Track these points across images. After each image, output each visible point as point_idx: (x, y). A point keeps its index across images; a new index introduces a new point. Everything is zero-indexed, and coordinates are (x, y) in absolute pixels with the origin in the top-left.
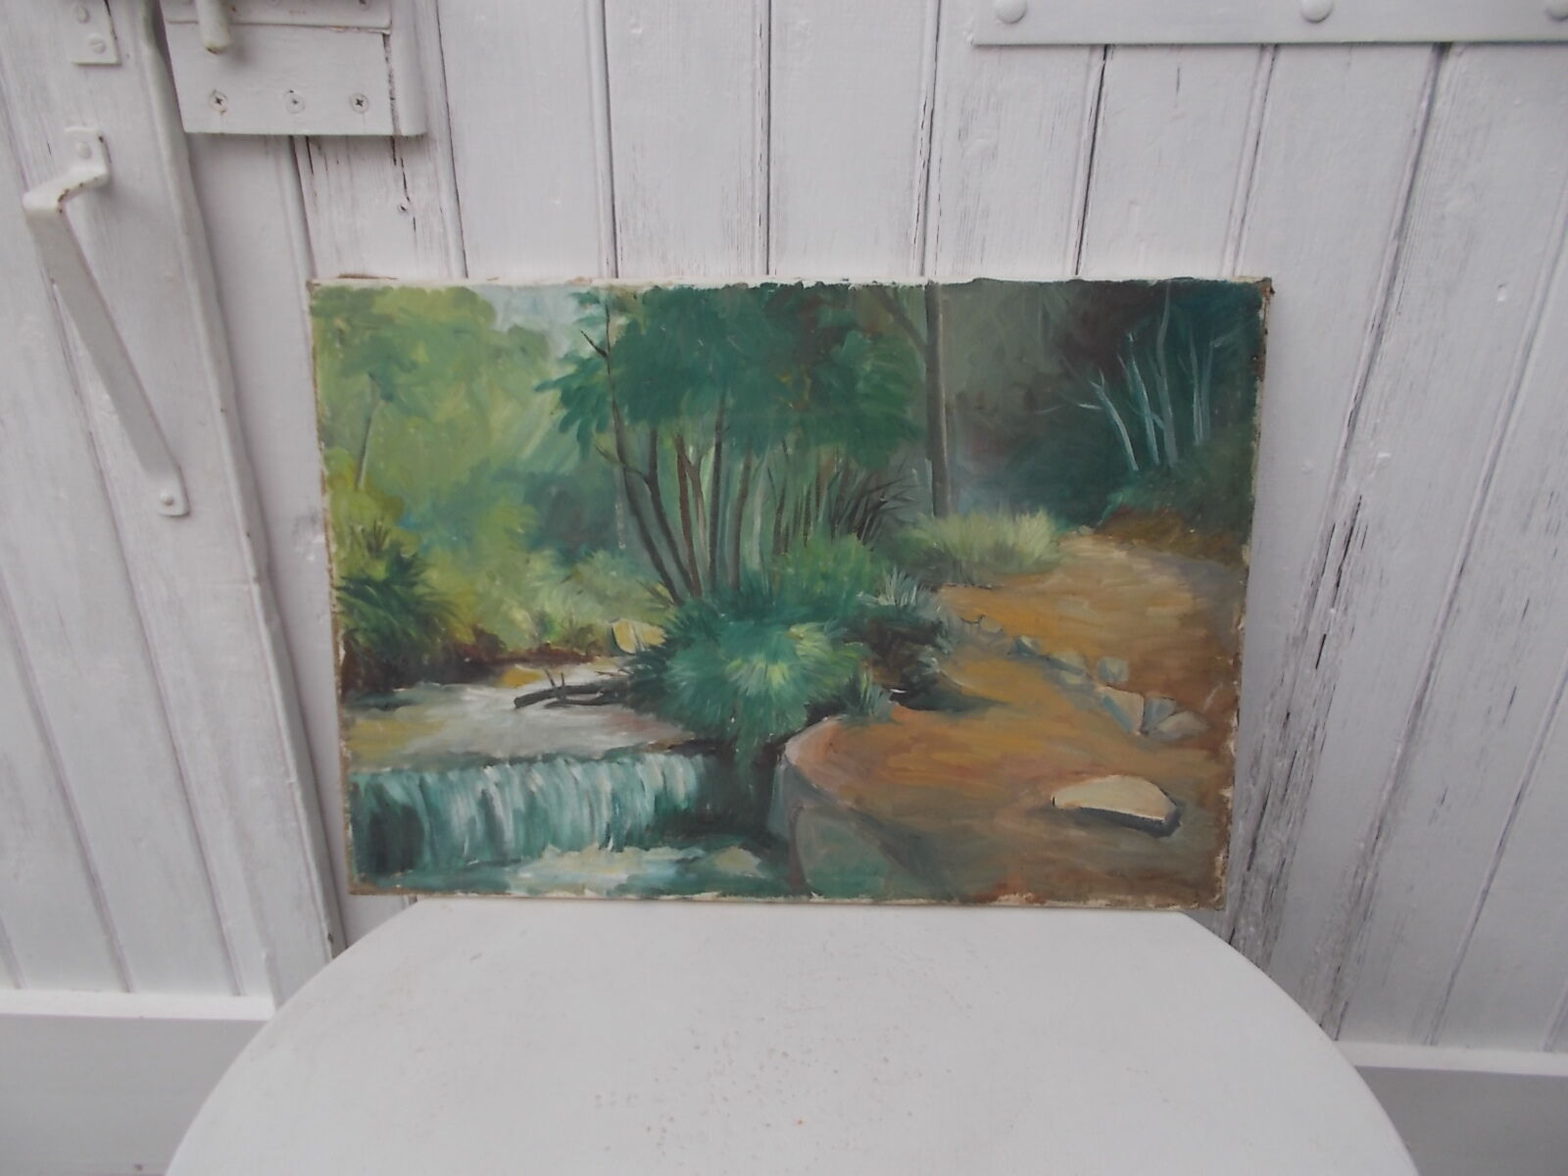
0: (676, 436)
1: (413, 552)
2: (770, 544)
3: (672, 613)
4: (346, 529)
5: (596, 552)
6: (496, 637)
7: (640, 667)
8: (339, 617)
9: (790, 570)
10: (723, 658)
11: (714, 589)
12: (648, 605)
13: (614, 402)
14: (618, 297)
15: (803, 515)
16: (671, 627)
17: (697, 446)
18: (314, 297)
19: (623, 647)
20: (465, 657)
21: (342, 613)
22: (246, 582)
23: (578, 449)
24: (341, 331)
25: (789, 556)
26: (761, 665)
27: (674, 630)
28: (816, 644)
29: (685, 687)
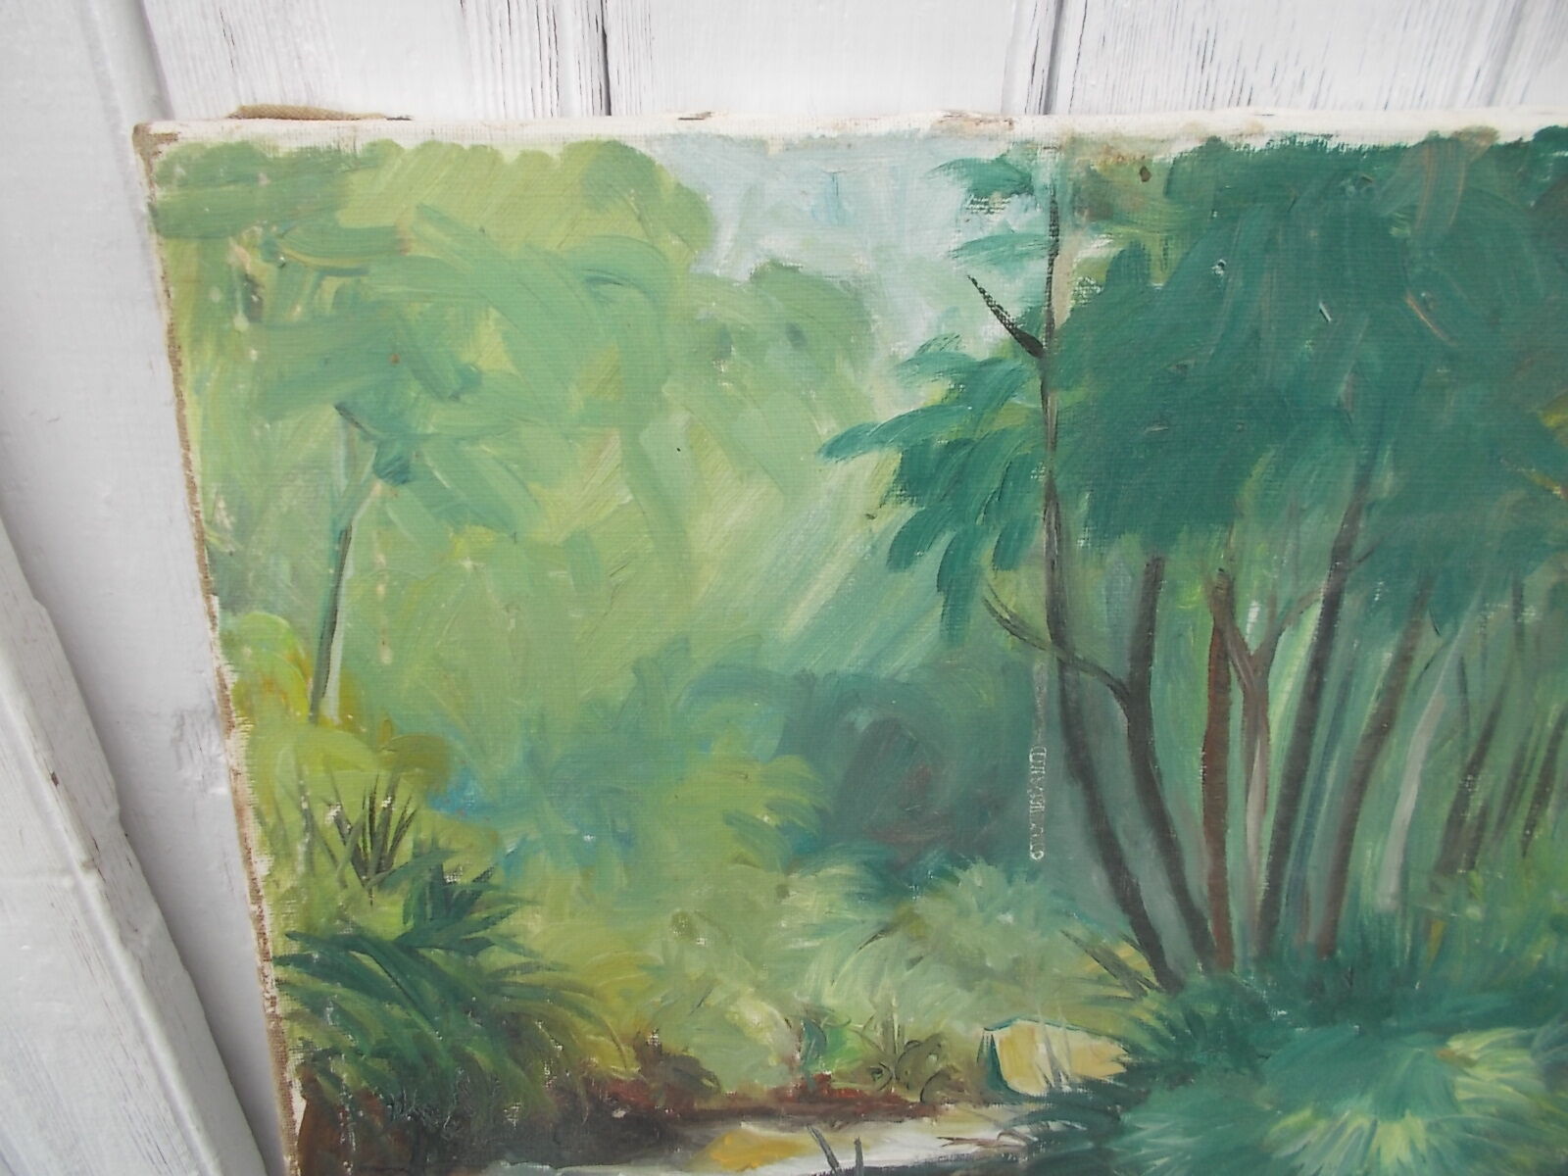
0: (1215, 579)
1: (478, 871)
2: (1433, 851)
3: (1151, 1007)
4: (293, 819)
5: (965, 867)
6: (694, 1062)
7: (1054, 1126)
8: (285, 1025)
9: (1474, 912)
10: (1268, 1107)
11: (1268, 955)
12: (1090, 990)
13: (1051, 485)
14: (1092, 174)
15: (1534, 780)
16: (1142, 1038)
17: (1272, 602)
18: (160, 177)
19: (1015, 1083)
20: (614, 1109)
21: (292, 1016)
22: (67, 870)
23: (939, 611)
24: (251, 283)
25: (1477, 878)
26: (1363, 1122)
27: (1151, 1048)
28: (1506, 1076)
29: (1166, 1167)
